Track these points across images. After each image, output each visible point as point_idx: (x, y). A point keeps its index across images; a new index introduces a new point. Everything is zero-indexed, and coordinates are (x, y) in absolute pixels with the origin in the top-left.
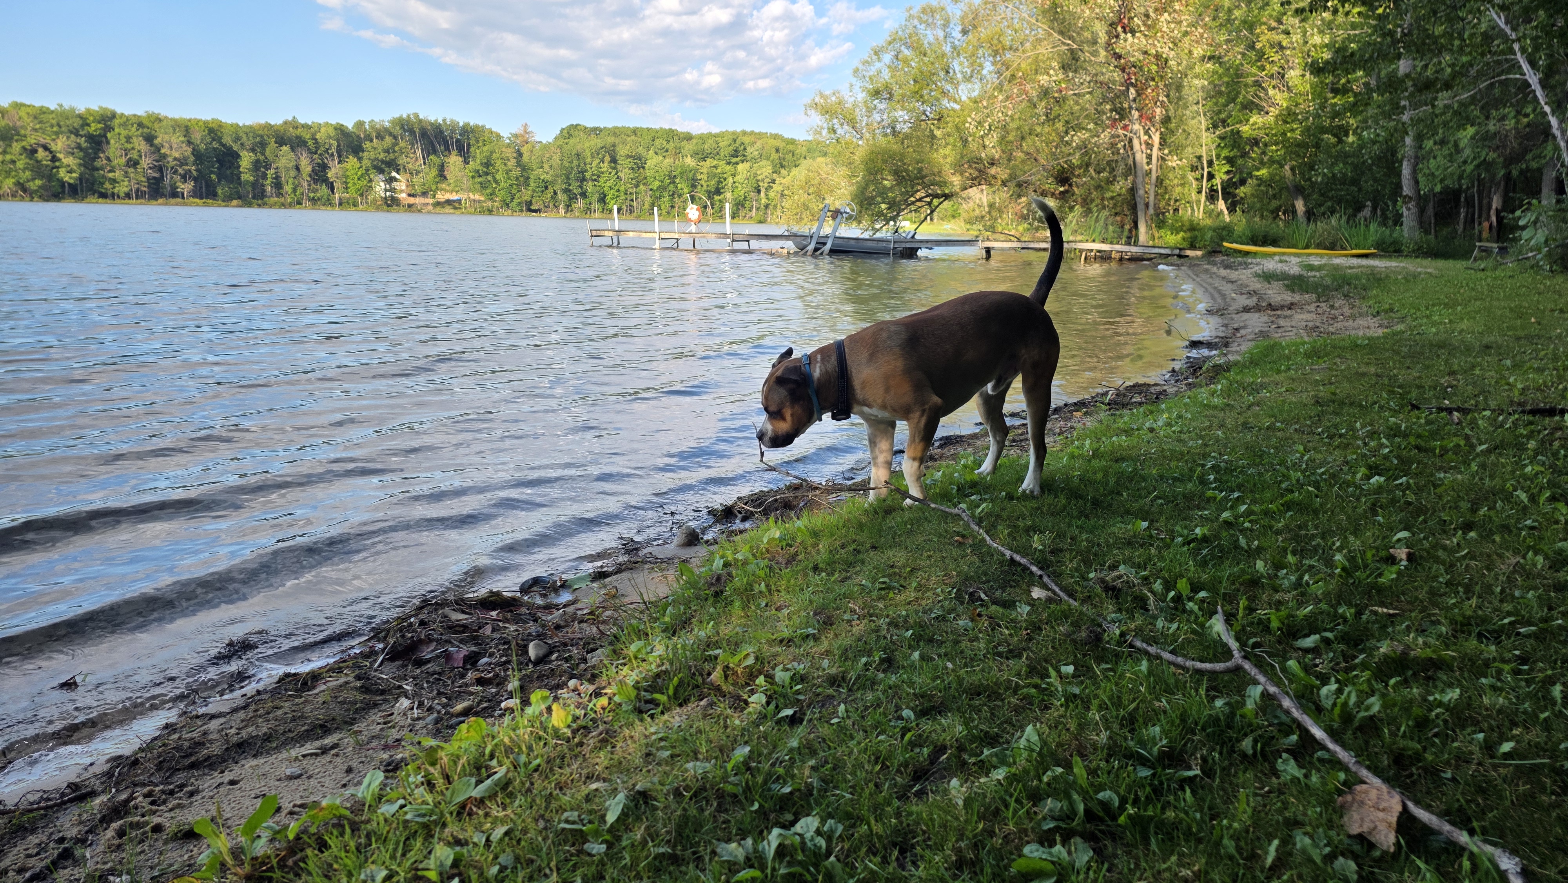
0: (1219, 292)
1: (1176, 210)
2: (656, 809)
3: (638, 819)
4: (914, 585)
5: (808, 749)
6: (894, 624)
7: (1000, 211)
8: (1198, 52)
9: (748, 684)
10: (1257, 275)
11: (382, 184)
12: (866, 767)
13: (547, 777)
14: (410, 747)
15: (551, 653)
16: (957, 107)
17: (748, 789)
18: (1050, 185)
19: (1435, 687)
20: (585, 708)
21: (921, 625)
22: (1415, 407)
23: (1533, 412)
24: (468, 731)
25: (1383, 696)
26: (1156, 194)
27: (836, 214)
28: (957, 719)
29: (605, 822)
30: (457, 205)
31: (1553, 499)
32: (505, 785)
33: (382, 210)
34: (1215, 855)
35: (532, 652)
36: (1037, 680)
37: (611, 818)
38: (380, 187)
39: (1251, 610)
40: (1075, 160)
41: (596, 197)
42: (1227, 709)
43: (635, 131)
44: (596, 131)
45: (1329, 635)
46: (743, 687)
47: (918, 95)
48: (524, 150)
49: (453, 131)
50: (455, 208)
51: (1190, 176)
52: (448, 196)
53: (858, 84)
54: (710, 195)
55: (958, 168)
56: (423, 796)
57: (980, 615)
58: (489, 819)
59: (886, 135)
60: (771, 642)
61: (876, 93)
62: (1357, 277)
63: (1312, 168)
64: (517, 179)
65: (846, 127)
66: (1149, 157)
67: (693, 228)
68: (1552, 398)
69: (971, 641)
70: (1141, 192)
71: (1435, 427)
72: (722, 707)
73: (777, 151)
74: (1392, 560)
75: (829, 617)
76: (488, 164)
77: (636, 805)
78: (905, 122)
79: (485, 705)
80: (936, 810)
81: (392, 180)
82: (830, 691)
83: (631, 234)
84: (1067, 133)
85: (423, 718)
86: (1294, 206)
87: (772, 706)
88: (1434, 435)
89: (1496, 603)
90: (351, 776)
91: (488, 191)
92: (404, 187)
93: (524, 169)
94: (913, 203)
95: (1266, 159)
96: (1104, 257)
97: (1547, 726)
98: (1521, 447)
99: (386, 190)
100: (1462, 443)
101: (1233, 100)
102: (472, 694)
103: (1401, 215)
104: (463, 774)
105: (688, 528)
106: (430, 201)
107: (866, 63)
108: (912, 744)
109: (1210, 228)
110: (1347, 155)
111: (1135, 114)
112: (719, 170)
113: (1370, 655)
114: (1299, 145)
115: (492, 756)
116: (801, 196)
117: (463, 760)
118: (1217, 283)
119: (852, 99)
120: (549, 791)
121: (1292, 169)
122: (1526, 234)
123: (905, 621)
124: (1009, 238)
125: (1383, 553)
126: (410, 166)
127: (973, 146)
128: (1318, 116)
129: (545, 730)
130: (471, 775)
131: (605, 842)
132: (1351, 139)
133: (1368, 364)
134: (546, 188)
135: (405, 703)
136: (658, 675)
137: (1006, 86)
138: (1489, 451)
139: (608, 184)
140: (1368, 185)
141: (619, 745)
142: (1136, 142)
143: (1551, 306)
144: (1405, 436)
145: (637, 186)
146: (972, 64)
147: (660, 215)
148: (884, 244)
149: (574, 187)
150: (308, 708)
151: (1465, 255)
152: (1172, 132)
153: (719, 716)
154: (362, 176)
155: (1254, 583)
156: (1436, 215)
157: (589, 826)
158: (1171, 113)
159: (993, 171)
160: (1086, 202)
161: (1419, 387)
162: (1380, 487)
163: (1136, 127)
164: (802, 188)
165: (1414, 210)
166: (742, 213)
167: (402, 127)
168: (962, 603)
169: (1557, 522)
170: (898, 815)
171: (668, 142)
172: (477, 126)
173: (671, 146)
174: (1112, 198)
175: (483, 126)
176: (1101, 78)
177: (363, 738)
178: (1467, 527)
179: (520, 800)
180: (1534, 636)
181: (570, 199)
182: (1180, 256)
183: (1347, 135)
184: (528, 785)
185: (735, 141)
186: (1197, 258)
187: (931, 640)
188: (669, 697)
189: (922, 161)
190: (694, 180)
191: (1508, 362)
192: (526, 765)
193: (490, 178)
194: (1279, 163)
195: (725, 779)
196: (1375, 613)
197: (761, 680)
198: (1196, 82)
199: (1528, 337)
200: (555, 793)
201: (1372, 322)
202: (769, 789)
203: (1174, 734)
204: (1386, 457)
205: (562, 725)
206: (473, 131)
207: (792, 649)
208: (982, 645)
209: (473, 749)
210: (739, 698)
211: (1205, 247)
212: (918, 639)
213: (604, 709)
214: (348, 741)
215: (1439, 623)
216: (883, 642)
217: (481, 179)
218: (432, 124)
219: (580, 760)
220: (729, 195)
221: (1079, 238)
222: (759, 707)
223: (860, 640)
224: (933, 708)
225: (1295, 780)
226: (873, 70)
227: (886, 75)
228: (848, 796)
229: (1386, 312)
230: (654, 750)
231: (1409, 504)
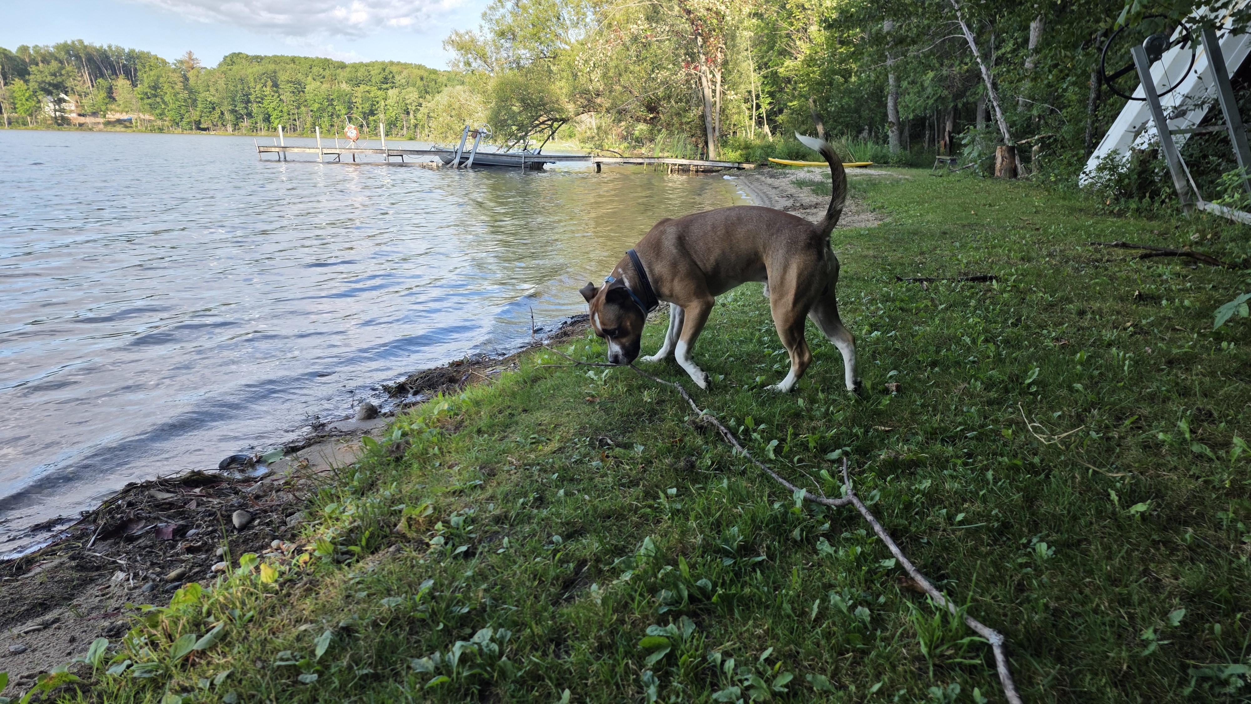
0: (767, 196)
1: (734, 133)
2: (358, 639)
3: (344, 649)
4: (558, 438)
5: (481, 576)
6: (543, 470)
7: (606, 133)
8: (746, 10)
9: (429, 530)
10: (793, 183)
11: (51, 105)
12: (527, 584)
13: (260, 625)
14: (129, 614)
15: (253, 520)
16: (567, 47)
17: (434, 613)
18: (642, 112)
19: (916, 479)
20: (289, 564)
21: (565, 469)
22: (899, 279)
23: (973, 279)
24: (185, 595)
25: (883, 490)
26: (720, 121)
27: (476, 134)
28: (594, 537)
29: (315, 656)
30: (128, 124)
31: (986, 341)
32: (224, 637)
33: (53, 129)
34: (778, 617)
35: (236, 520)
36: (651, 502)
37: (320, 652)
38: (49, 108)
39: (796, 435)
40: (660, 93)
41: (261, 117)
42: (782, 510)
43: (293, 60)
44: (258, 59)
45: (848, 449)
46: (424, 533)
47: (535, 37)
48: (190, 75)
49: (119, 57)
50: (126, 127)
51: (744, 106)
52: (118, 116)
53: (486, 26)
54: (365, 116)
55: (572, 97)
56: (148, 655)
57: (607, 457)
58: (211, 667)
59: (512, 69)
60: (446, 495)
61: (502, 34)
62: (860, 183)
63: (828, 101)
64: (185, 101)
65: (478, 61)
66: (714, 91)
67: (352, 144)
68: (984, 269)
69: (602, 477)
70: (709, 119)
71: (911, 293)
72: (409, 551)
73: (422, 79)
74: (887, 391)
75: (492, 470)
76: (155, 87)
77: (341, 639)
78: (527, 59)
79: (197, 569)
80: (581, 610)
81: (60, 101)
82: (496, 528)
83: (296, 150)
84: (653, 71)
85: (140, 587)
86: (816, 129)
87: (449, 547)
88: (912, 299)
89: (952, 417)
90: (75, 644)
91: (158, 111)
92: (73, 108)
93: (191, 92)
94: (538, 125)
95: (796, 93)
96: (684, 170)
97: (984, 500)
98: (966, 305)
99: (55, 111)
100: (929, 304)
101: (772, 48)
102: (183, 561)
103: (888, 136)
104: (184, 631)
105: (367, 404)
106: (102, 120)
107: (492, 8)
108: (562, 562)
109: (759, 147)
110: (851, 92)
111: (703, 58)
112: (372, 95)
113: (875, 461)
114: (818, 84)
115: (209, 614)
116: (445, 118)
117: (184, 620)
118: (766, 189)
119: (482, 39)
120: (263, 637)
121: (814, 102)
122: (966, 151)
123: (552, 467)
124: (614, 154)
125: (880, 387)
126: (78, 88)
127: (583, 80)
128: (830, 62)
129: (255, 586)
130: (191, 632)
131: (316, 671)
132: (853, 79)
133: (868, 249)
134: (214, 109)
135: (120, 576)
136: (351, 531)
137: (605, 33)
138: (946, 309)
139: (272, 105)
140: (865, 113)
141: (322, 592)
142: (704, 80)
143: (983, 202)
144: (894, 301)
145: (298, 108)
146: (577, 13)
147: (321, 133)
148: (517, 159)
149: (240, 108)
150: (26, 590)
151: (929, 165)
152: (730, 72)
153: (406, 558)
154: (30, 97)
155: (797, 415)
156: (910, 135)
157: (302, 661)
158: (728, 58)
159: (599, 100)
160: (669, 125)
161: (902, 264)
162: (878, 339)
163: (704, 68)
164: (445, 111)
165: (896, 132)
166: (394, 131)
167: (68, 52)
168: (594, 448)
169: (988, 357)
170: (553, 617)
171: (324, 69)
172: (143, 53)
173: (327, 73)
174: (688, 123)
175: (149, 53)
176: (676, 29)
177: (83, 610)
178: (934, 364)
179: (238, 648)
180: (976, 438)
181: (237, 118)
182: (739, 168)
183: (850, 76)
184: (244, 634)
185: (384, 70)
186: (751, 169)
187: (572, 480)
188: (362, 547)
189: (543, 91)
190: (350, 102)
191: (958, 244)
192: (240, 618)
193: (158, 100)
194: (804, 96)
195: (414, 608)
196: (877, 430)
197: (439, 525)
198: (745, 33)
199: (970, 225)
200: (269, 638)
201: (870, 216)
202: (451, 612)
203: (747, 532)
204: (881, 317)
205: (270, 581)
206: (138, 57)
207: (463, 498)
208: (610, 479)
209: (191, 609)
210: (421, 542)
211: (756, 161)
212: (562, 479)
213: (306, 563)
214: (69, 615)
215: (917, 434)
216: (535, 486)
217: (149, 101)
218: (97, 50)
219: (289, 608)
220: (382, 116)
221: (666, 154)
222: (439, 548)
223: (517, 485)
224: (576, 532)
225: (829, 555)
226: (498, 15)
227: (509, 19)
228: (515, 608)
229: (880, 208)
230: (353, 592)
231: (897, 350)
